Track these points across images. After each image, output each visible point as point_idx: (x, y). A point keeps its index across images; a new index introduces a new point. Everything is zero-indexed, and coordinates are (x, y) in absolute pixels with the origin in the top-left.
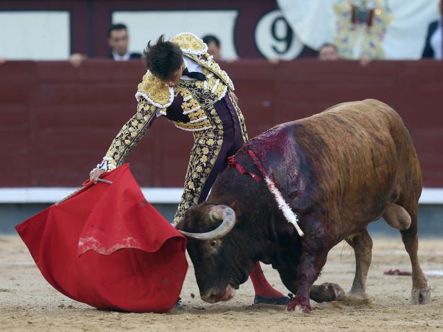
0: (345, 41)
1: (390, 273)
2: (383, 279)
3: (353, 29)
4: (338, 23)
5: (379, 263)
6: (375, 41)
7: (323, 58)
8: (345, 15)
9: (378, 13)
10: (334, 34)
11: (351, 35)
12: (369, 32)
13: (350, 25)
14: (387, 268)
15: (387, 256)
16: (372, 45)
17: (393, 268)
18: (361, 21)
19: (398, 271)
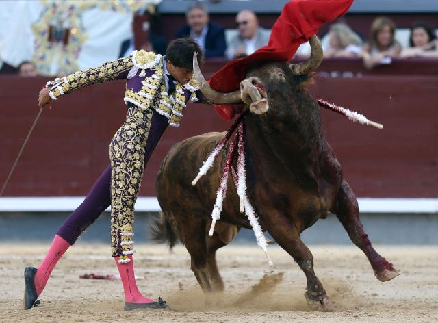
0: (43, 58)
1: (86, 277)
2: (79, 282)
3: (50, 48)
4: (35, 42)
5: (75, 267)
6: (71, 59)
7: (23, 74)
8: (43, 34)
9: (73, 32)
10: (32, 52)
11: (48, 53)
12: (64, 50)
13: (47, 44)
14: (83, 272)
15: (82, 261)
16: (68, 62)
17: (89, 272)
18: (58, 40)
19: (93, 275)
